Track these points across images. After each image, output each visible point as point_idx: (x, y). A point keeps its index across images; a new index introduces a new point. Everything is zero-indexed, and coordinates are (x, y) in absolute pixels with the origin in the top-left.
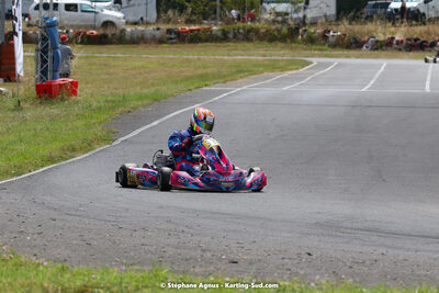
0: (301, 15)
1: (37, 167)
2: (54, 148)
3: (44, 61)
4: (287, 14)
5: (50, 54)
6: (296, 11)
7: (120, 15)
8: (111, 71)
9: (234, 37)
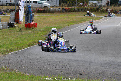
0: (100, 4)
1: (25, 47)
2: (30, 42)
3: (27, 18)
4: (96, 4)
5: (29, 15)
6: (99, 3)
7: (49, 4)
8: (46, 20)
9: (81, 10)
